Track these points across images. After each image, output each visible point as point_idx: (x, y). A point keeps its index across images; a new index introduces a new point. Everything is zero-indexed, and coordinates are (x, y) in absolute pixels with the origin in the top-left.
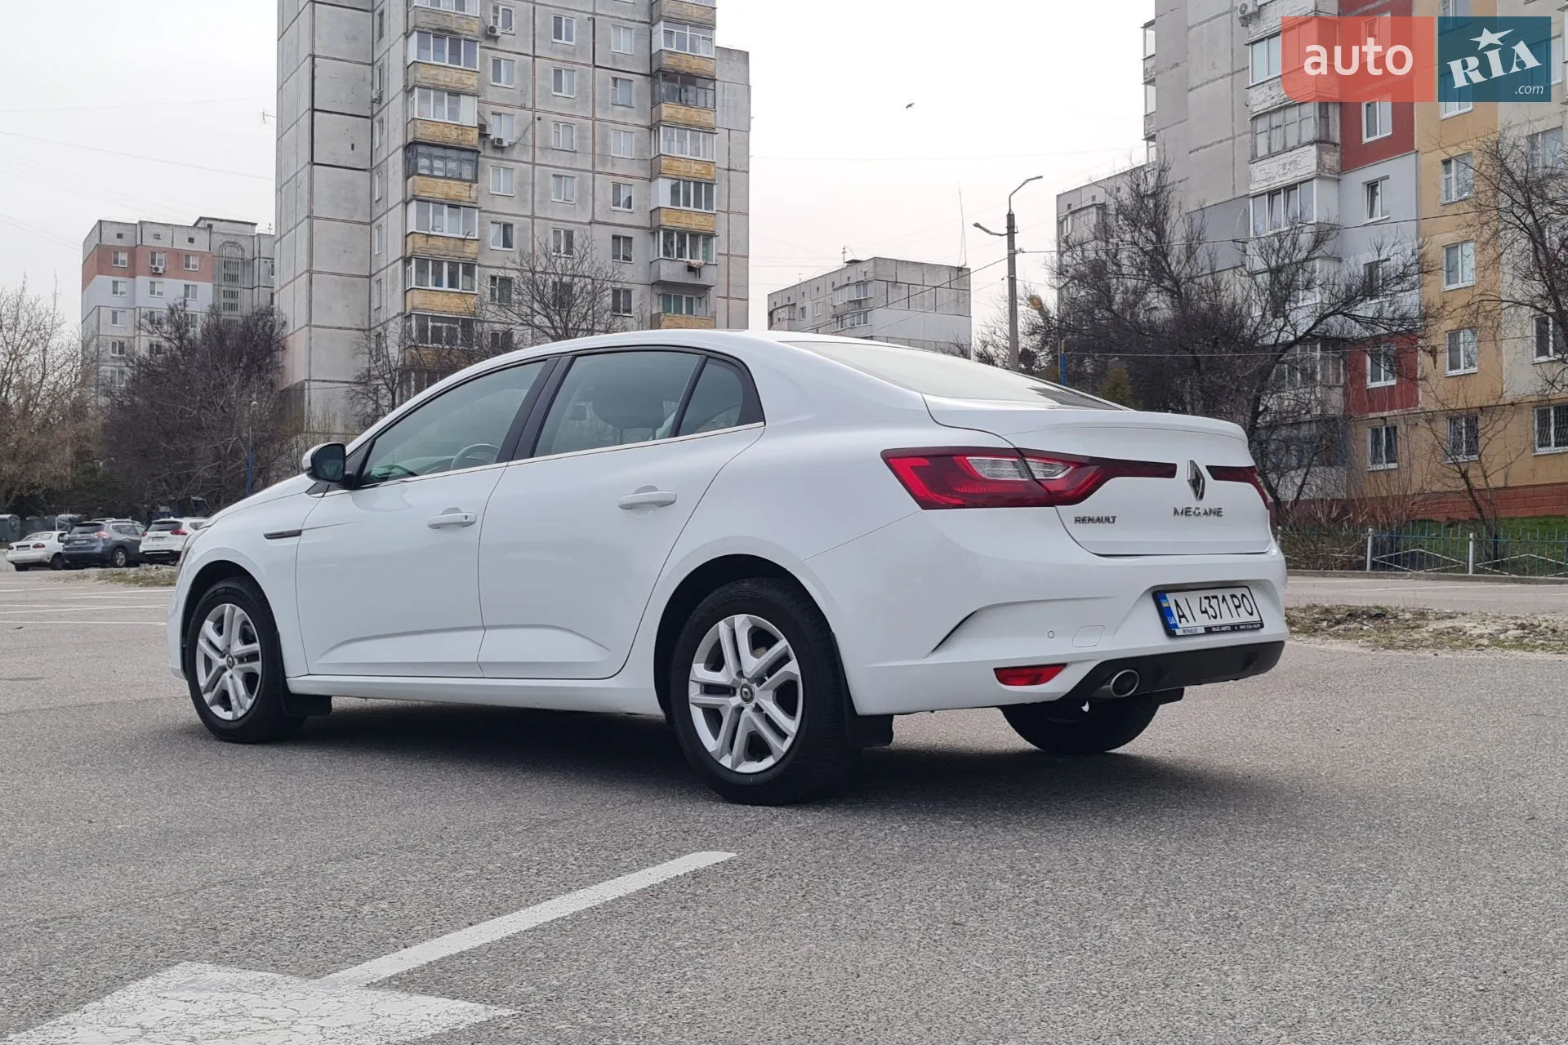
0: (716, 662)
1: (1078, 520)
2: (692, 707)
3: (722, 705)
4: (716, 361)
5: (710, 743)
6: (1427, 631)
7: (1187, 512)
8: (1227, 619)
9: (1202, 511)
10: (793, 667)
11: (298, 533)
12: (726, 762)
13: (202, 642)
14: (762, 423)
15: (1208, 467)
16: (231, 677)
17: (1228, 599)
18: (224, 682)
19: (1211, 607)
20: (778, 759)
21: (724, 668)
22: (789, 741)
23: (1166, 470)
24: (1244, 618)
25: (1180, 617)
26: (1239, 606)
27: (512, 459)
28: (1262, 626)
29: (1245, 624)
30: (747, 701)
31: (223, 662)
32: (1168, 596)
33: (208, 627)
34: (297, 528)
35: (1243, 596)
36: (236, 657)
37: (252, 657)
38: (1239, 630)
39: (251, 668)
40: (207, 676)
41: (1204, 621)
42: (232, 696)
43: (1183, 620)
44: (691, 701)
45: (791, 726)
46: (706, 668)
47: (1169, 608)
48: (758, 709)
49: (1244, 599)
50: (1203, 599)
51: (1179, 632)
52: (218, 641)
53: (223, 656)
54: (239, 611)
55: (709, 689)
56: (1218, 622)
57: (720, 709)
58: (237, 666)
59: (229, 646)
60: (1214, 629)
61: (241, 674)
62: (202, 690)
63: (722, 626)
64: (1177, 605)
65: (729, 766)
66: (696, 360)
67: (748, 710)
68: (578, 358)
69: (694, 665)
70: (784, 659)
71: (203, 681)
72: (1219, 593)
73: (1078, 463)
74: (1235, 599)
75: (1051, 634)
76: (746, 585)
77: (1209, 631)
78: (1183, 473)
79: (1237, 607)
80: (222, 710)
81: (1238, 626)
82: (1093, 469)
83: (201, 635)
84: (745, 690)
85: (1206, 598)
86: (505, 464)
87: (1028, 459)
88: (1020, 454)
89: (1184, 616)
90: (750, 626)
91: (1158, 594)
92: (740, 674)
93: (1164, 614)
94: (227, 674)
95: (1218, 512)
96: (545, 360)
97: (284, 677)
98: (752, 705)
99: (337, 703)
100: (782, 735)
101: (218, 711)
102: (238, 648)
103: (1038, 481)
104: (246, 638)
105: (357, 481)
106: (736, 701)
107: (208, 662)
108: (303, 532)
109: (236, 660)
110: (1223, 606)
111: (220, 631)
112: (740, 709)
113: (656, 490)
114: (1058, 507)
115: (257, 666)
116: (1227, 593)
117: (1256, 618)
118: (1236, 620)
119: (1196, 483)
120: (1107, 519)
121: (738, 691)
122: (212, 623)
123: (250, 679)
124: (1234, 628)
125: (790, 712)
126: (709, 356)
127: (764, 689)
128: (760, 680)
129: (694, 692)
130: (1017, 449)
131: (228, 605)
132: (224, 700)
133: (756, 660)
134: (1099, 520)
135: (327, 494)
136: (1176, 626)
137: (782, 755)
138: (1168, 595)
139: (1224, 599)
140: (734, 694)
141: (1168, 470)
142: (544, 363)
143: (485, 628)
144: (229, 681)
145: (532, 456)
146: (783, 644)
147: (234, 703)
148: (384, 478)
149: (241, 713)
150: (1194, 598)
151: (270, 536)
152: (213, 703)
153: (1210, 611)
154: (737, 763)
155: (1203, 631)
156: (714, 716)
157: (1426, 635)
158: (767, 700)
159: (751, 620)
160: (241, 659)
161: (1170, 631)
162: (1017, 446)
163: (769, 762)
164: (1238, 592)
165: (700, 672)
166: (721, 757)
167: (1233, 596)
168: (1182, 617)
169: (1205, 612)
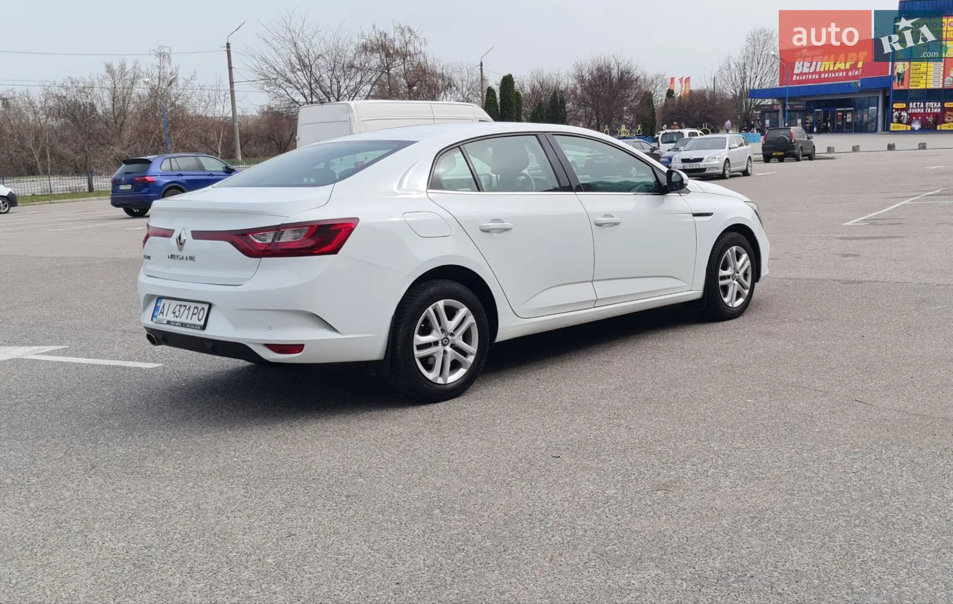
8: (183, 320)
9: (181, 257)
17: (192, 309)
19: (179, 311)
26: (195, 314)
28: (203, 328)
29: (188, 324)
32: (162, 301)
35: (203, 309)
38: (185, 326)
41: (171, 317)
43: (161, 314)
47: (158, 307)
49: (202, 311)
51: (156, 320)
56: (178, 320)
60: (172, 323)
64: (164, 306)
72: (188, 304)
74: (196, 310)
77: (169, 323)
79: (193, 314)
81: (186, 325)
85: (178, 306)
91: (159, 299)
93: (155, 309)
110: (186, 312)
116: (193, 305)
118: (188, 321)
120: (149, 257)
124: (183, 325)
134: (146, 258)
136: (156, 317)
139: (189, 308)
153: (177, 314)
155: (166, 323)
161: (152, 318)
168: (162, 313)
169: (174, 313)
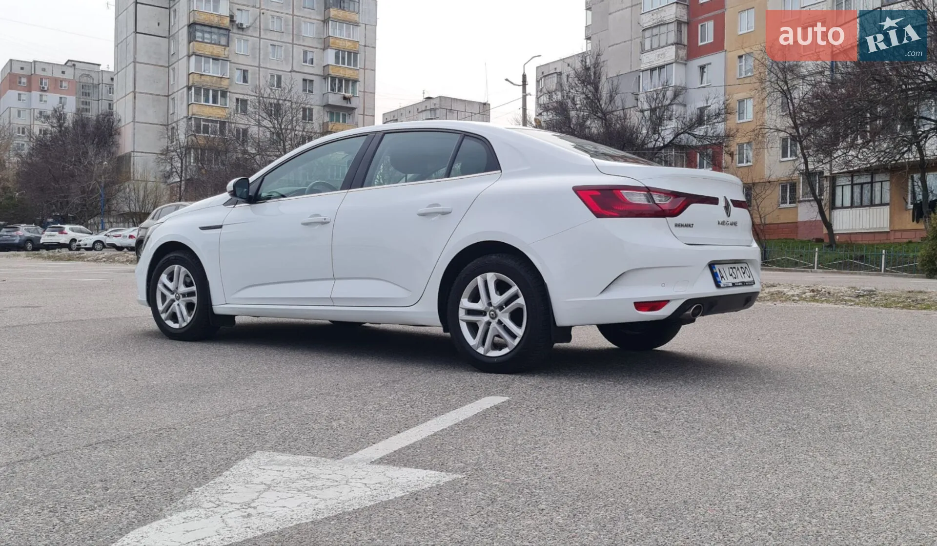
0: (475, 297)
1: (676, 225)
2: (461, 322)
3: (478, 321)
4: (469, 137)
5: (471, 341)
6: (765, 293)
7: (723, 223)
8: (740, 279)
9: (729, 223)
10: (521, 301)
11: (220, 227)
12: (481, 350)
13: (160, 286)
14: (500, 171)
15: (731, 200)
16: (178, 305)
17: (740, 269)
18: (174, 307)
19: (733, 272)
20: (512, 349)
21: (480, 301)
22: (518, 340)
23: (714, 201)
24: (747, 279)
27: (350, 188)
28: (754, 283)
29: (748, 282)
30: (493, 318)
31: (173, 297)
32: (716, 266)
33: (164, 278)
34: (221, 224)
35: (745, 267)
36: (181, 294)
37: (191, 294)
38: (746, 285)
39: (191, 300)
40: (163, 304)
41: (731, 280)
42: (179, 315)
43: (723, 279)
44: (460, 318)
45: (519, 332)
46: (469, 301)
47: (716, 273)
48: (500, 322)
49: (746, 269)
51: (722, 285)
52: (171, 285)
53: (173, 293)
54: (183, 269)
55: (470, 312)
56: (737, 280)
57: (478, 323)
58: (181, 299)
59: (177, 288)
60: (736, 284)
61: (185, 303)
62: (160, 312)
63: (479, 279)
64: (720, 271)
65: (482, 353)
66: (458, 137)
67: (494, 323)
68: (386, 135)
69: (462, 300)
70: (515, 297)
71: (161, 307)
72: (736, 266)
73: (676, 195)
75: (663, 285)
76: (494, 257)
77: (734, 285)
78: (722, 203)
79: (744, 273)
80: (172, 323)
81: (745, 283)
82: (682, 199)
83: (159, 282)
84: (492, 313)
85: (731, 268)
86: (346, 191)
87: (652, 193)
88: (648, 190)
90: (495, 279)
91: (711, 265)
92: (490, 304)
93: (715, 275)
94: (176, 303)
95: (735, 224)
96: (367, 135)
97: (211, 305)
98: (496, 320)
99: (238, 320)
100: (514, 336)
101: (170, 323)
102: (183, 289)
103: (657, 204)
104: (188, 284)
105: (254, 199)
106: (487, 318)
107: (164, 297)
108: (223, 227)
109: (181, 296)
110: (738, 272)
111: (171, 279)
112: (489, 323)
113: (440, 206)
114: (668, 218)
115: (194, 299)
116: (739, 266)
117: (751, 279)
118: (744, 280)
119: (727, 208)
120: (690, 225)
121: (488, 313)
122: (166, 276)
123: (190, 306)
125: (519, 324)
126: (466, 135)
127: (503, 313)
128: (501, 308)
129: (462, 314)
130: (647, 187)
131: (176, 266)
132: (174, 317)
133: (499, 297)
134: (686, 226)
135: (236, 206)
136: (720, 282)
137: (514, 347)
139: (738, 269)
140: (485, 315)
142: (366, 137)
143: (335, 279)
144: (177, 308)
145: (362, 186)
146: (515, 289)
147: (180, 319)
148: (269, 198)
149: (184, 324)
150: (726, 267)
151: (203, 228)
152: (167, 319)
154: (487, 351)
155: (732, 285)
156: (473, 327)
157: (766, 295)
158: (505, 318)
159: (496, 276)
160: (184, 295)
161: (718, 285)
163: (505, 351)
164: (744, 265)
165: (465, 303)
166: (477, 348)
167: (742, 268)
168: (722, 277)
169: (731, 275)
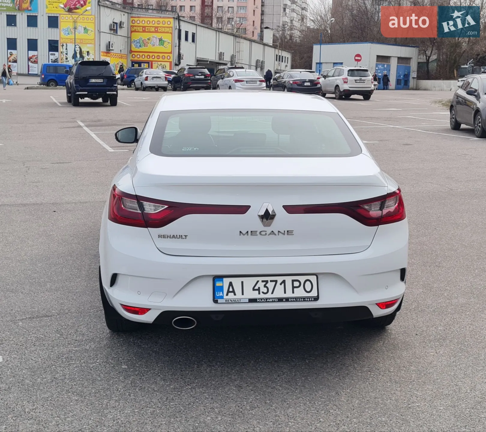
8: (278, 294)
19: (266, 286)
24: (300, 292)
25: (228, 292)
26: (298, 287)
28: (317, 298)
35: (308, 280)
38: (287, 301)
41: (255, 295)
43: (231, 294)
47: (222, 286)
49: (308, 282)
50: (260, 282)
51: (220, 301)
56: (269, 295)
60: (258, 300)
64: (231, 285)
72: (279, 279)
74: (297, 283)
75: (139, 293)
77: (252, 301)
79: (294, 287)
85: (263, 281)
88: (139, 199)
89: (233, 291)
91: (216, 278)
93: (215, 289)
95: (289, 232)
110: (280, 286)
114: (148, 228)
116: (289, 280)
117: (314, 294)
118: (288, 295)
119: (267, 216)
120: (181, 237)
124: (282, 300)
134: (174, 237)
136: (222, 297)
138: (225, 279)
139: (284, 282)
141: (242, 210)
150: (249, 283)
153: (264, 290)
155: (248, 301)
161: (215, 301)
162: (137, 194)
164: (302, 279)
167: (295, 281)
